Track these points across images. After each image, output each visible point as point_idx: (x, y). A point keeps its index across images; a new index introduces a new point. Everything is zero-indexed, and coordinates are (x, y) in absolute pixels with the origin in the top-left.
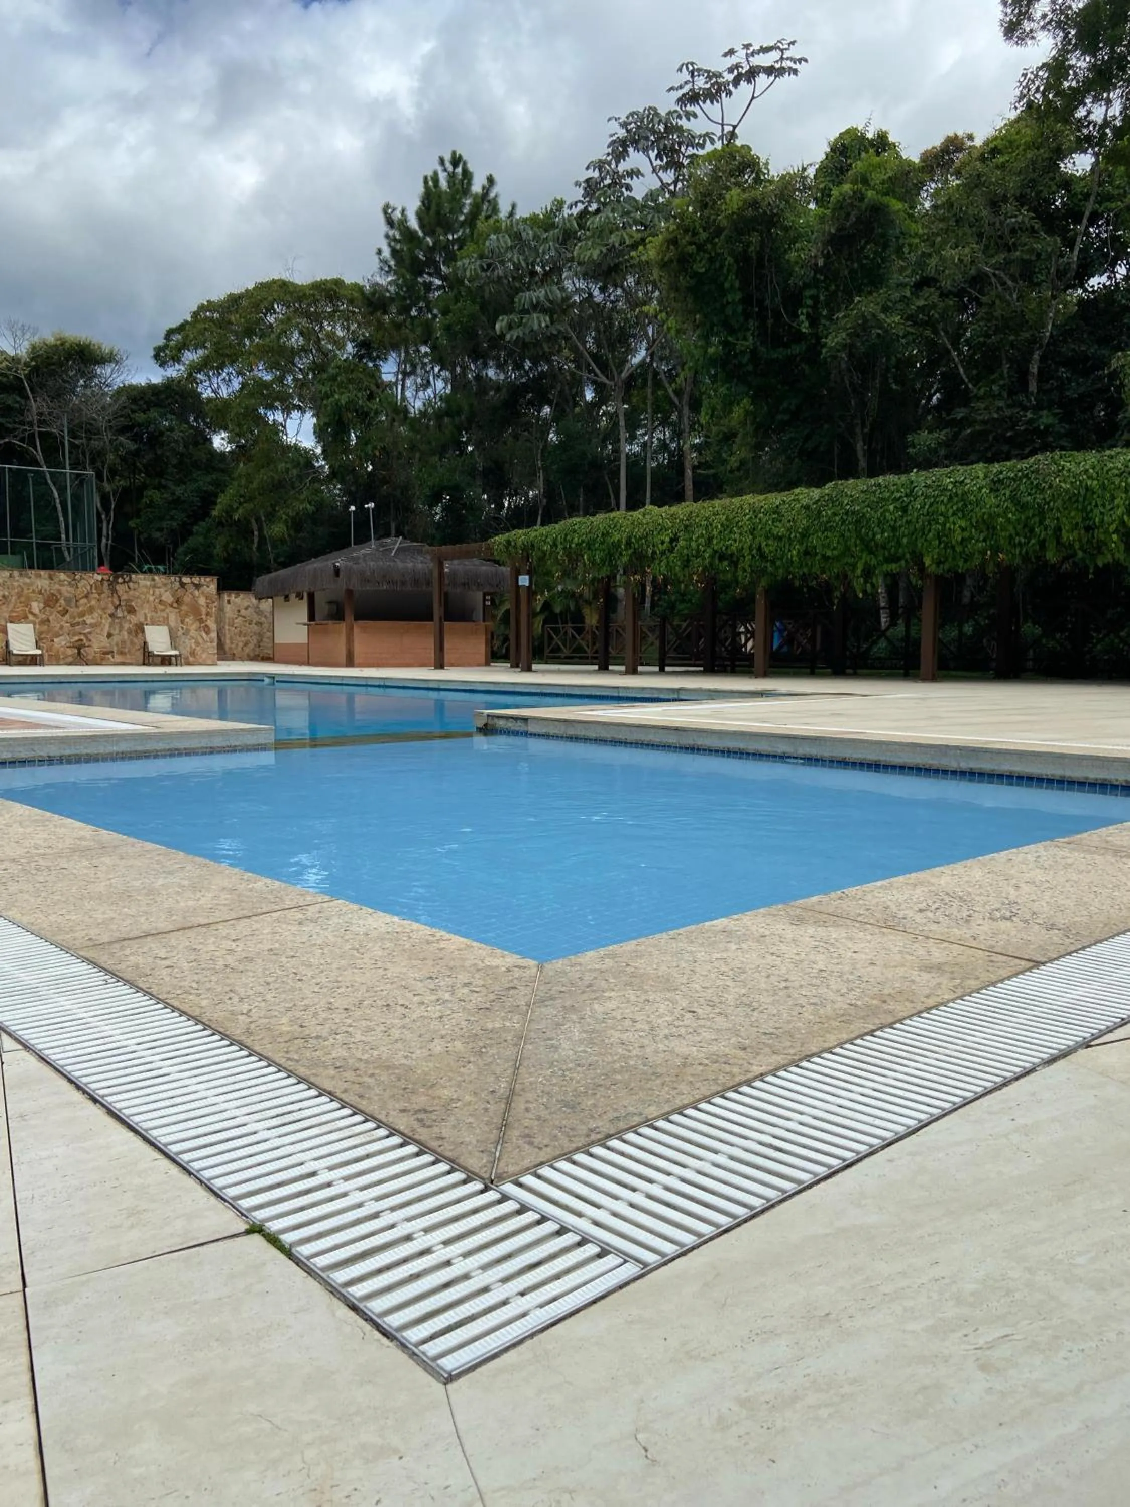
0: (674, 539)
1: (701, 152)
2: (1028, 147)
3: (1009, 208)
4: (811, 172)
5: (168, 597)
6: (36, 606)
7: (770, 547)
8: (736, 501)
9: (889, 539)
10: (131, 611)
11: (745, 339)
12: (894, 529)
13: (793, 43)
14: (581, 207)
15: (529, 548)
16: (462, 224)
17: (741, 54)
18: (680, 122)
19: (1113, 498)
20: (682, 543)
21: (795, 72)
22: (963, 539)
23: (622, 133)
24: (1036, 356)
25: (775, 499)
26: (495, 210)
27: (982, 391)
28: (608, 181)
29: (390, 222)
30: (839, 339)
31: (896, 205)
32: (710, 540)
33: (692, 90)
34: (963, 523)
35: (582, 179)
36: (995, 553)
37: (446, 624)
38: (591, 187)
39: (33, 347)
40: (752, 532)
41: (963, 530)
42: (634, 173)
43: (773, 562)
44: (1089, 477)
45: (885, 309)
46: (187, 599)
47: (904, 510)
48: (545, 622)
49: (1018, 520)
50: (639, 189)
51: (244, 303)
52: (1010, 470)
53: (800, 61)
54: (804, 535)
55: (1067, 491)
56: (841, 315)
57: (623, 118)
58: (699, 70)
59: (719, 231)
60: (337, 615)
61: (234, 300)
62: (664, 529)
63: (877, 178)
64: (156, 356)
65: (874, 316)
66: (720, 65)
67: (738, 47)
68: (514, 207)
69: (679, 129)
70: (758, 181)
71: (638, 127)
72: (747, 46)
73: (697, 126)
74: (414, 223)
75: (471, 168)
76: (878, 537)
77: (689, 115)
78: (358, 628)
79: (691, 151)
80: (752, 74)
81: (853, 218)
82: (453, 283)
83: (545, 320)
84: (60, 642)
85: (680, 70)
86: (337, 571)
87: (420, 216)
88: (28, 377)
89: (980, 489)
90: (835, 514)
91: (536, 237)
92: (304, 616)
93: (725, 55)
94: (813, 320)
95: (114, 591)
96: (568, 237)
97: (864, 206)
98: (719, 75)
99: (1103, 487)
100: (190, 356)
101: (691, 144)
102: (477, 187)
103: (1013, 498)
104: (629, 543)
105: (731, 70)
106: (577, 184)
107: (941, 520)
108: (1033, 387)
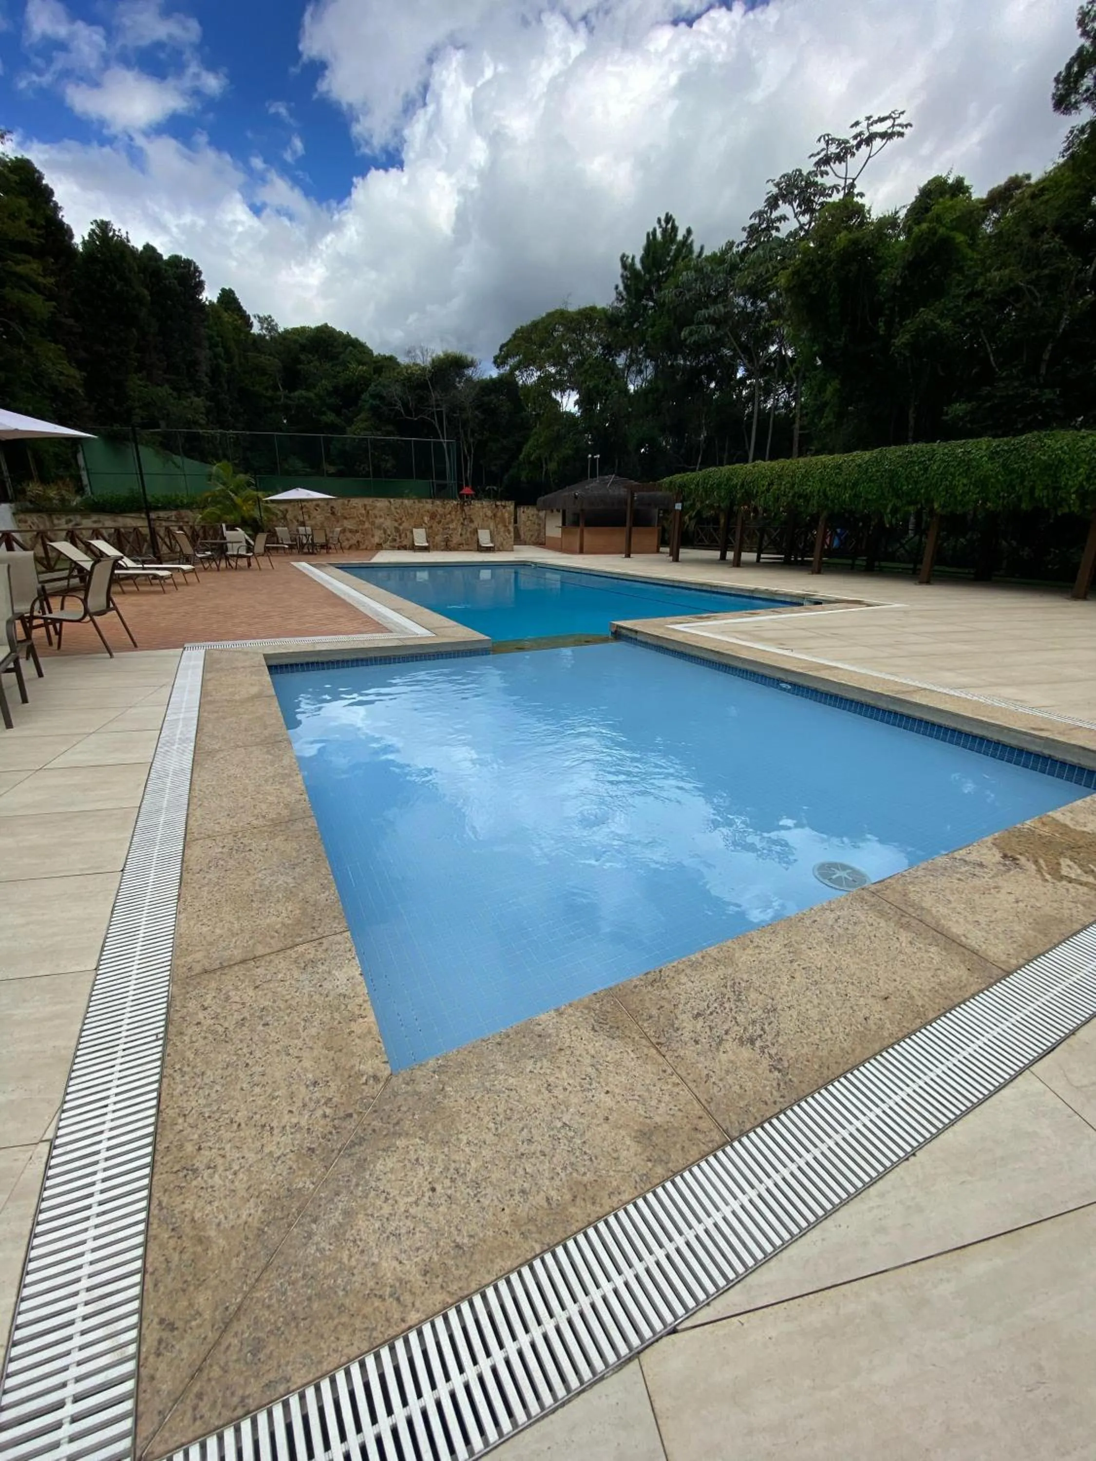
0: (771, 484)
1: (829, 200)
2: (1068, 187)
3: (1046, 236)
4: (902, 214)
5: (489, 513)
6: (426, 519)
7: (831, 491)
8: (814, 459)
9: (912, 489)
10: (472, 521)
11: (839, 339)
12: (916, 483)
13: (903, 113)
14: (745, 245)
15: (682, 486)
16: (669, 263)
17: (864, 124)
18: (816, 179)
19: (1078, 468)
20: (775, 487)
21: (901, 134)
22: (963, 492)
23: (775, 190)
24: (1050, 347)
25: (838, 458)
26: (691, 251)
27: (1004, 374)
28: (764, 226)
29: (624, 266)
30: (903, 340)
31: (960, 238)
32: (793, 485)
33: (826, 155)
34: (965, 481)
35: (747, 225)
36: (984, 503)
37: (634, 529)
38: (753, 231)
39: (433, 361)
40: (821, 481)
41: (965, 485)
42: (783, 218)
43: (833, 501)
44: (1064, 453)
45: (941, 316)
46: (499, 514)
47: (926, 470)
48: (697, 524)
49: (1005, 481)
50: (785, 229)
51: (540, 327)
52: (1006, 444)
53: (906, 126)
54: (855, 484)
55: (1045, 461)
56: (908, 322)
57: (777, 180)
58: (833, 140)
59: (830, 262)
60: (576, 524)
61: (535, 325)
62: (765, 477)
63: (948, 218)
64: (495, 362)
65: (932, 321)
66: (847, 134)
67: (862, 119)
68: (702, 248)
69: (815, 184)
70: (862, 224)
71: (788, 186)
72: (868, 118)
73: (828, 181)
74: (638, 266)
75: (677, 223)
76: (905, 488)
77: (824, 173)
78: (586, 530)
79: (822, 199)
80: (869, 140)
81: (926, 249)
82: (660, 305)
83: (711, 329)
84: (438, 538)
85: (819, 140)
86: (576, 497)
87: (642, 260)
88: (431, 379)
89: (982, 457)
90: (877, 471)
91: (712, 270)
92: (559, 523)
93: (852, 126)
94: (889, 324)
95: (463, 510)
96: (734, 268)
97: (935, 240)
98: (848, 142)
99: (1072, 460)
100: (512, 361)
101: (822, 194)
102: (680, 237)
103: (1004, 466)
104: (742, 485)
105: (855, 137)
106: (744, 229)
107: (950, 478)
108: (1043, 371)
